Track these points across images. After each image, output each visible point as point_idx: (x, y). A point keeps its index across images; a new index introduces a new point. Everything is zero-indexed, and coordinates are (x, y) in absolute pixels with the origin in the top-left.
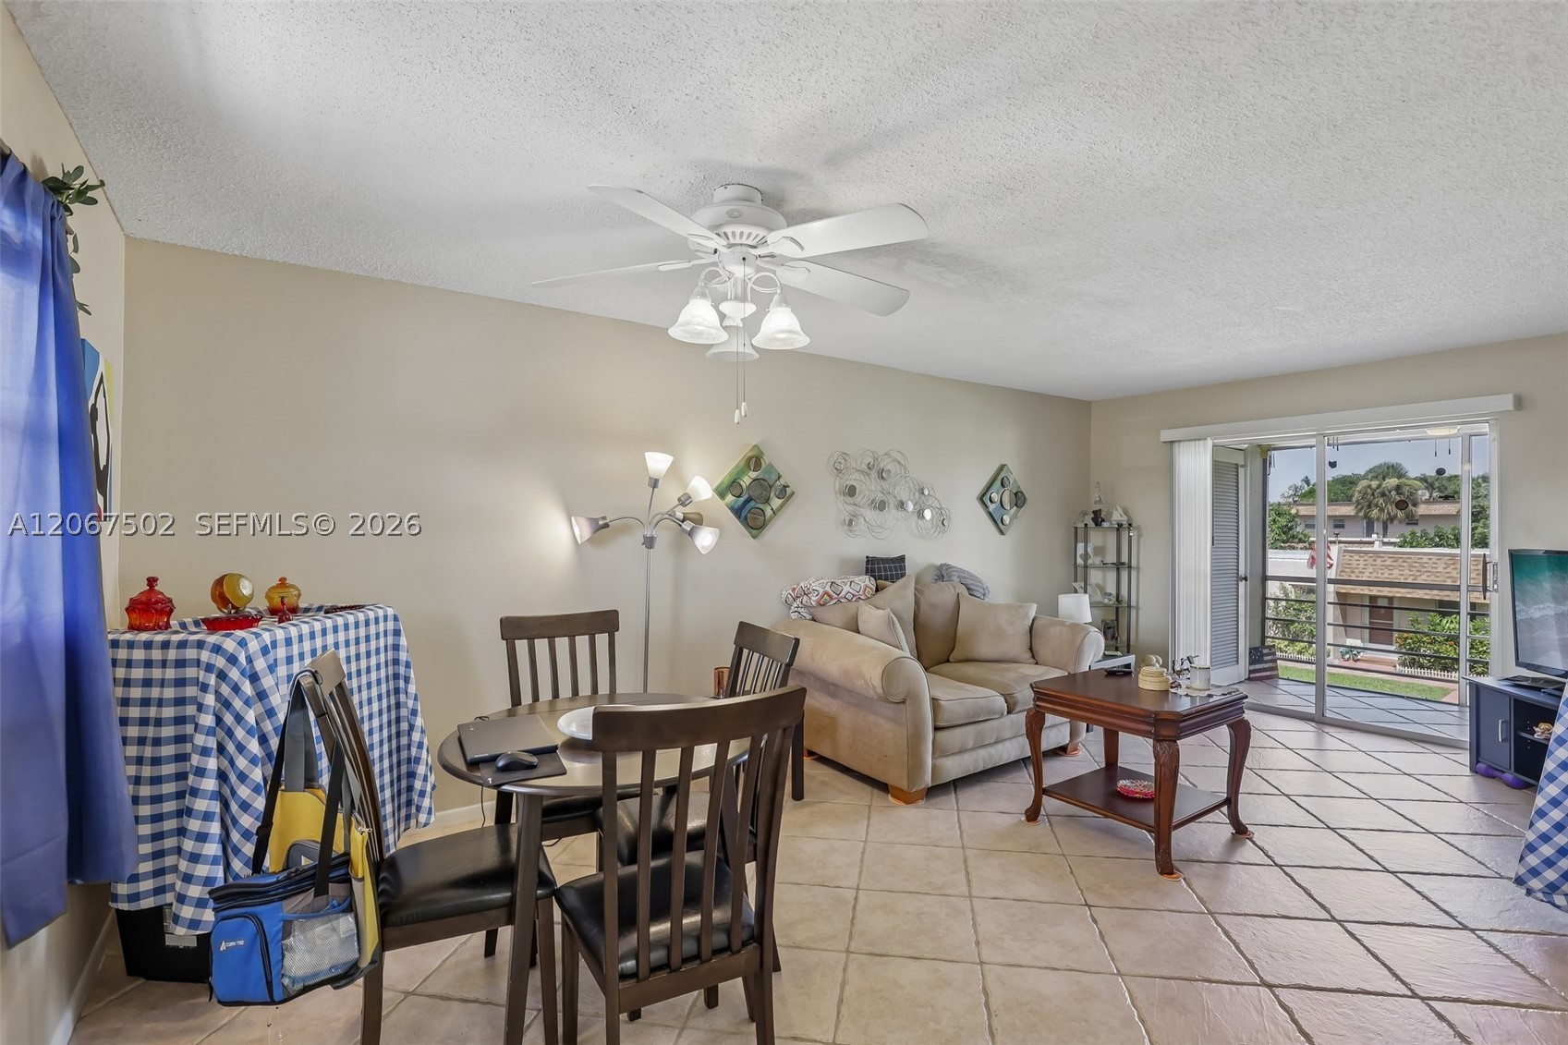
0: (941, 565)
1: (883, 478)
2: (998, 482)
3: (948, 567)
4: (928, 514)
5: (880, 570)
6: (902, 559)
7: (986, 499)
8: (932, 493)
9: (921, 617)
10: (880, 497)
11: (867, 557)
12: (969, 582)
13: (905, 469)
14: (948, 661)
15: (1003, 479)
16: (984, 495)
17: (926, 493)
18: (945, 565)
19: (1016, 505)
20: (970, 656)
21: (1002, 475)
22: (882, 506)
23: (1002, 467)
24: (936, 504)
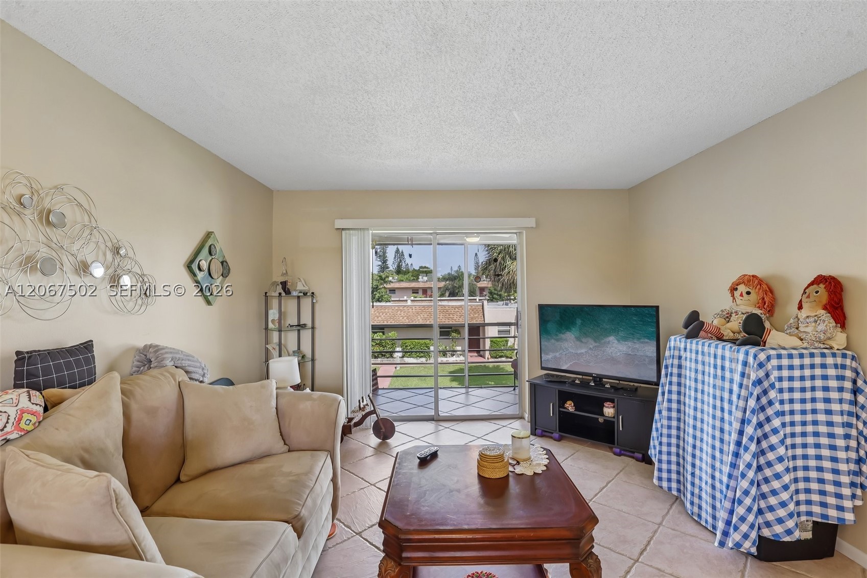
0: (145, 346)
1: (49, 223)
2: (205, 251)
3: (157, 349)
4: (126, 280)
5: (47, 371)
6: (88, 346)
7: (195, 267)
8: (131, 254)
9: (134, 433)
10: (44, 252)
11: (18, 353)
12: (185, 363)
13: (90, 215)
14: (178, 480)
15: (210, 246)
16: (192, 262)
17: (122, 252)
18: (151, 346)
19: (222, 275)
20: (210, 466)
21: (210, 242)
22: (47, 267)
23: (209, 235)
24: (136, 269)
